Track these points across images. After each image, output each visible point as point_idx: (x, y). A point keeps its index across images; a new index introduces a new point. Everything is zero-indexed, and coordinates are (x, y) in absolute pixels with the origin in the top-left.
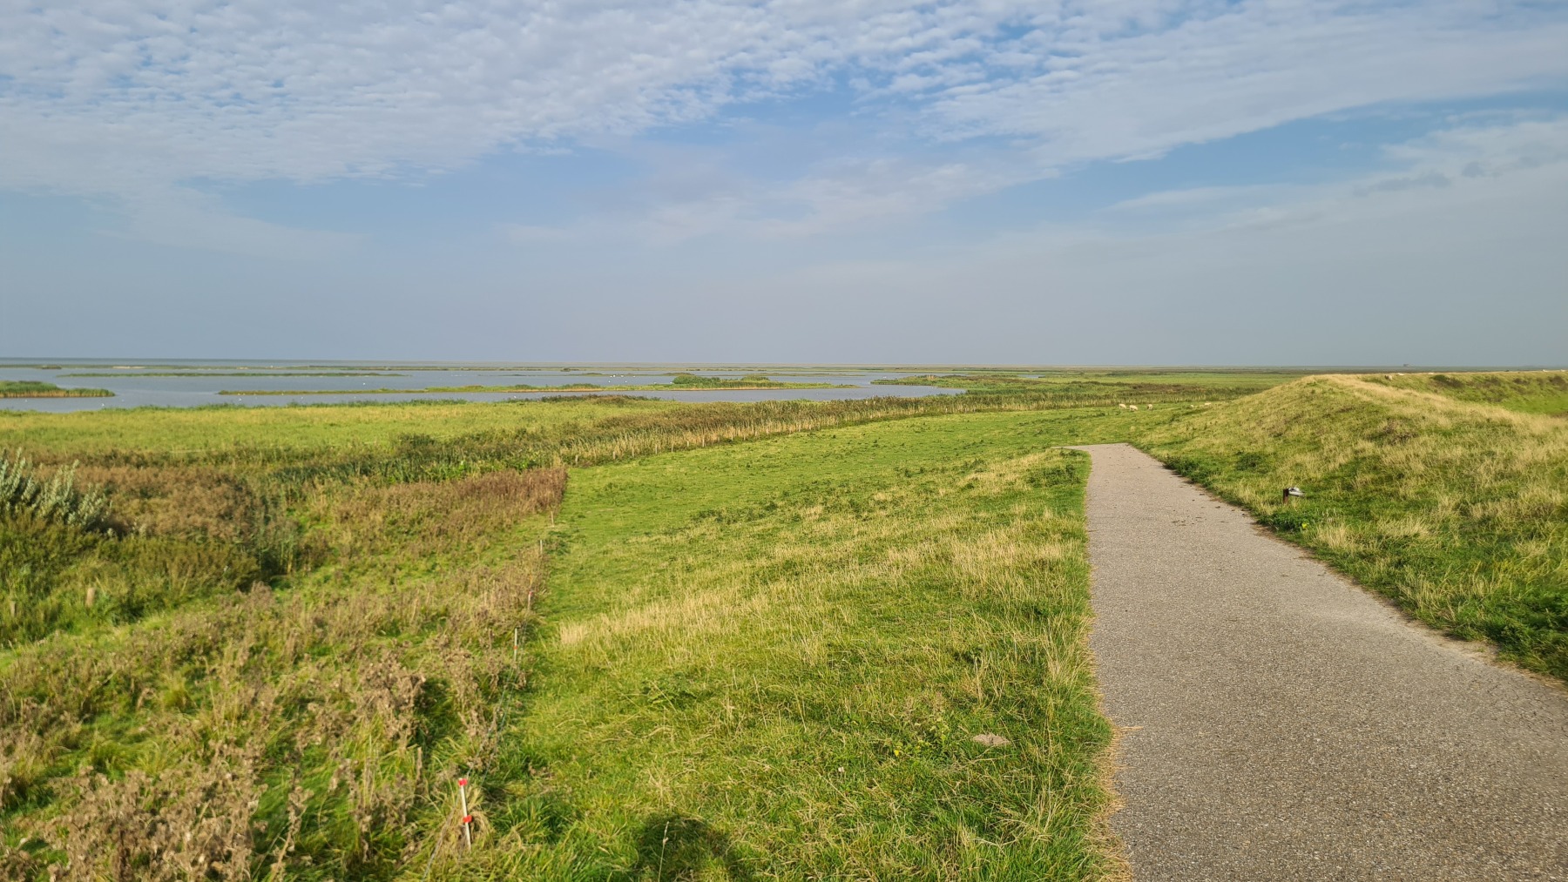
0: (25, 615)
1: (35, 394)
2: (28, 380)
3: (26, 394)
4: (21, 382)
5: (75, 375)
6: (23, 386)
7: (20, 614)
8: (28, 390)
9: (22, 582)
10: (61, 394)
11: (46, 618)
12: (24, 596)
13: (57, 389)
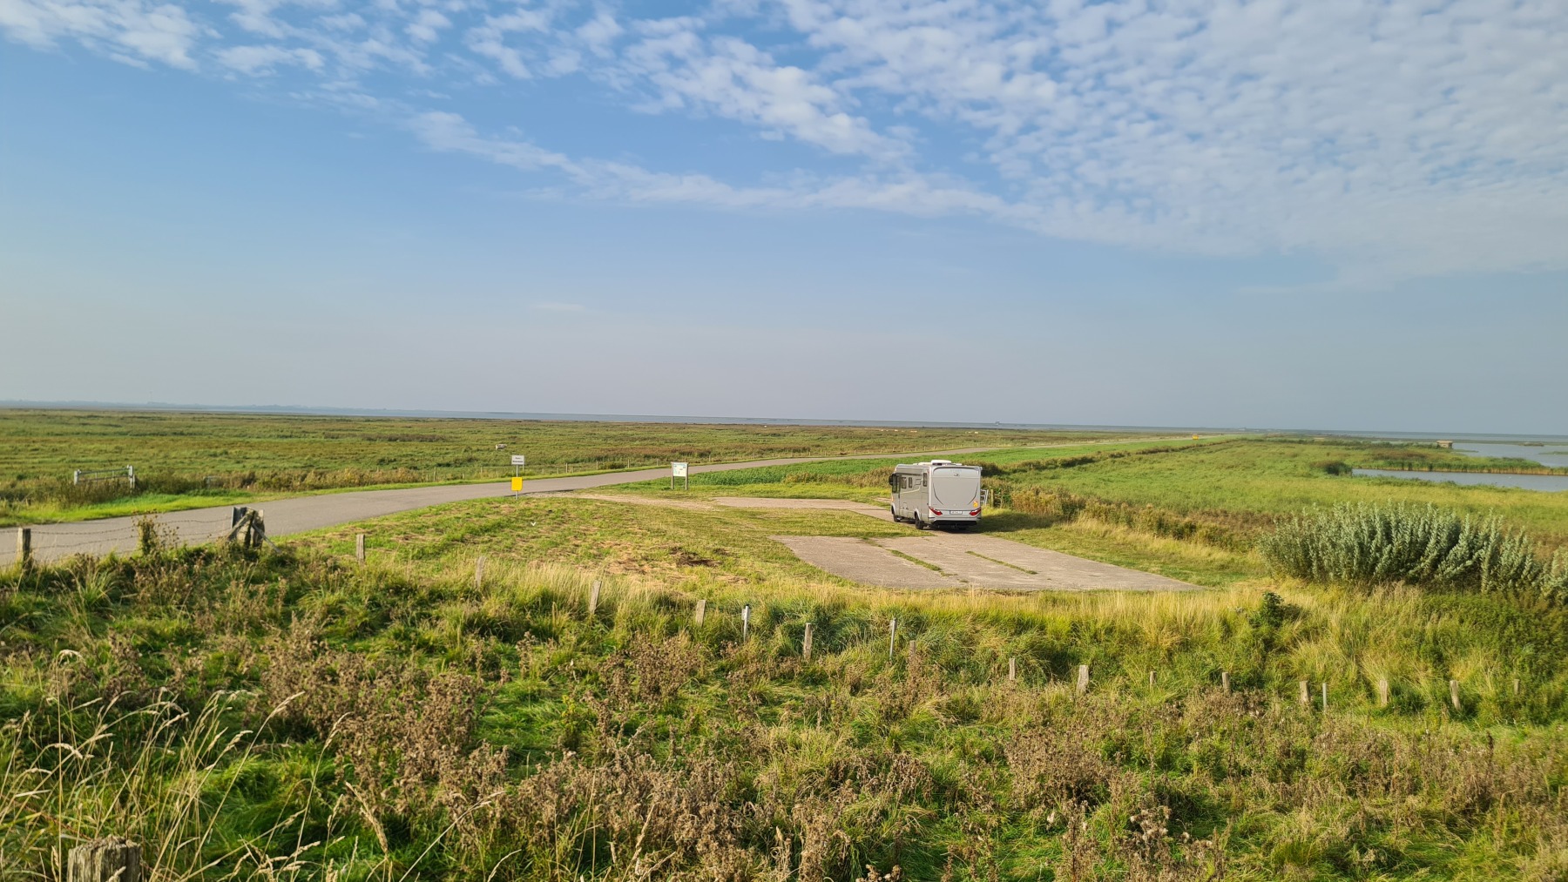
0: (1527, 694)
1: (1519, 471)
2: (1510, 457)
3: (1509, 471)
4: (1505, 458)
5: (1559, 453)
6: (1506, 462)
7: (1523, 692)
8: (1511, 467)
9: (1524, 660)
10: (1546, 472)
11: (1548, 703)
12: (1527, 675)
13: (1540, 466)
